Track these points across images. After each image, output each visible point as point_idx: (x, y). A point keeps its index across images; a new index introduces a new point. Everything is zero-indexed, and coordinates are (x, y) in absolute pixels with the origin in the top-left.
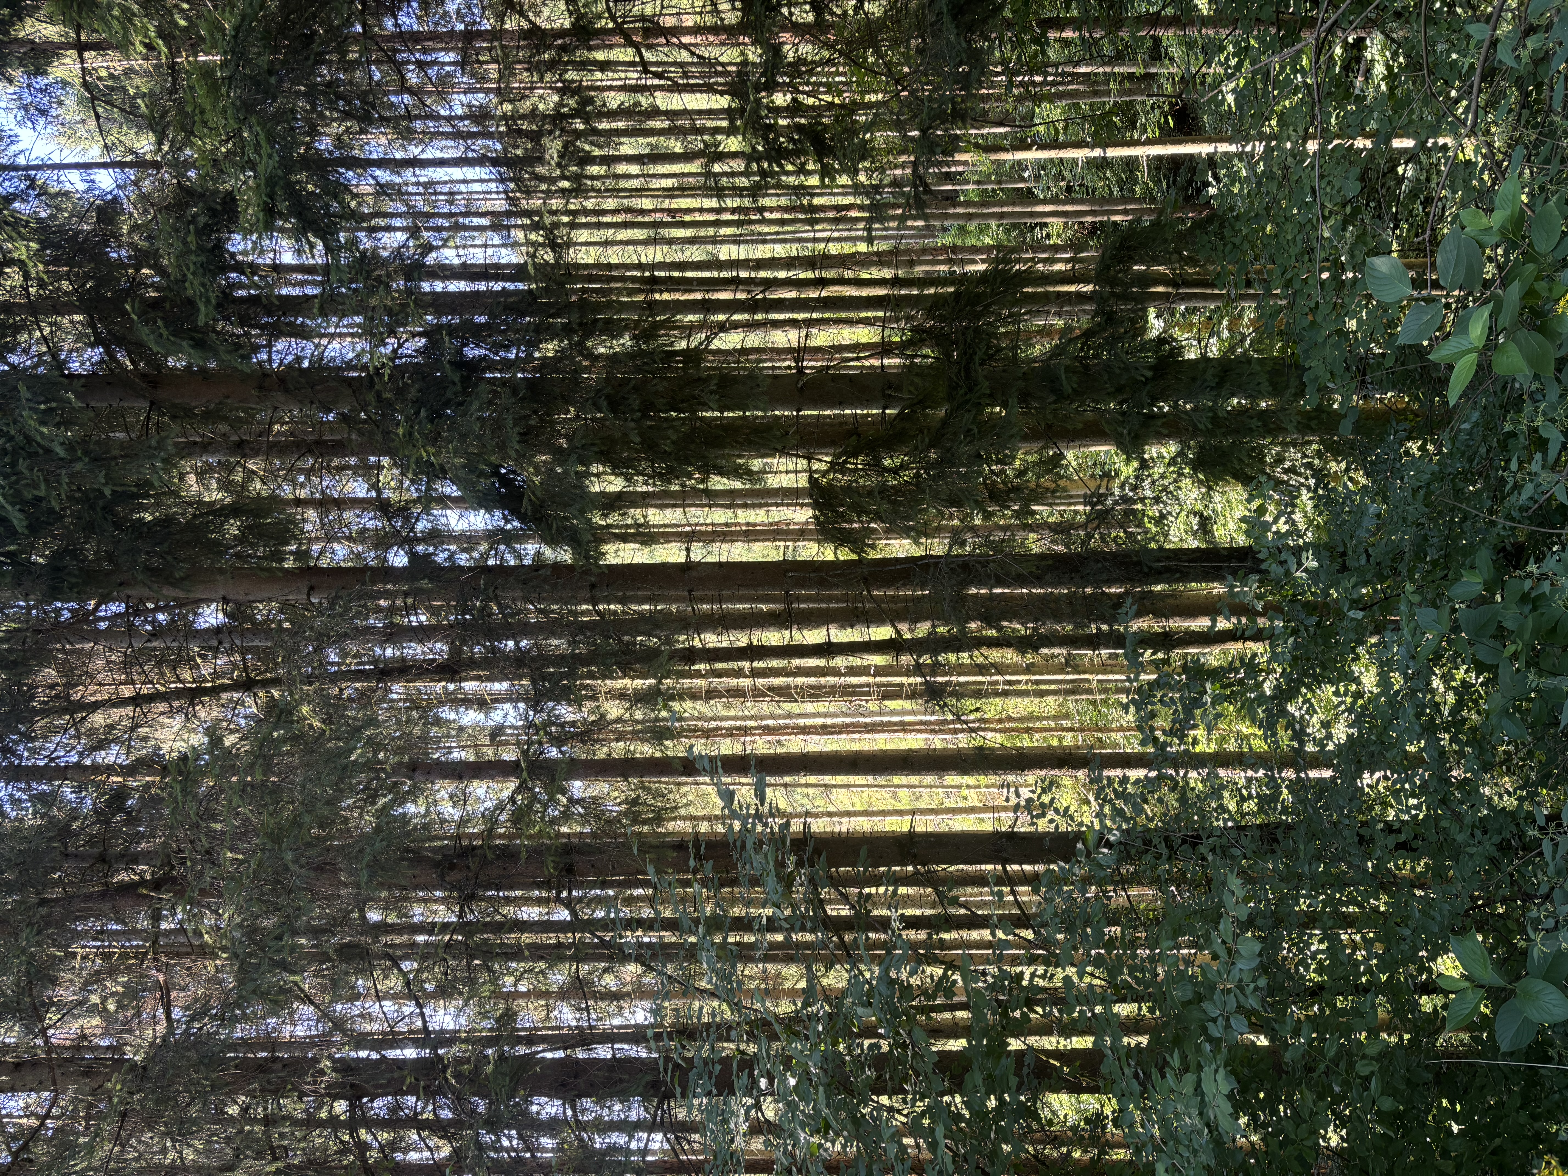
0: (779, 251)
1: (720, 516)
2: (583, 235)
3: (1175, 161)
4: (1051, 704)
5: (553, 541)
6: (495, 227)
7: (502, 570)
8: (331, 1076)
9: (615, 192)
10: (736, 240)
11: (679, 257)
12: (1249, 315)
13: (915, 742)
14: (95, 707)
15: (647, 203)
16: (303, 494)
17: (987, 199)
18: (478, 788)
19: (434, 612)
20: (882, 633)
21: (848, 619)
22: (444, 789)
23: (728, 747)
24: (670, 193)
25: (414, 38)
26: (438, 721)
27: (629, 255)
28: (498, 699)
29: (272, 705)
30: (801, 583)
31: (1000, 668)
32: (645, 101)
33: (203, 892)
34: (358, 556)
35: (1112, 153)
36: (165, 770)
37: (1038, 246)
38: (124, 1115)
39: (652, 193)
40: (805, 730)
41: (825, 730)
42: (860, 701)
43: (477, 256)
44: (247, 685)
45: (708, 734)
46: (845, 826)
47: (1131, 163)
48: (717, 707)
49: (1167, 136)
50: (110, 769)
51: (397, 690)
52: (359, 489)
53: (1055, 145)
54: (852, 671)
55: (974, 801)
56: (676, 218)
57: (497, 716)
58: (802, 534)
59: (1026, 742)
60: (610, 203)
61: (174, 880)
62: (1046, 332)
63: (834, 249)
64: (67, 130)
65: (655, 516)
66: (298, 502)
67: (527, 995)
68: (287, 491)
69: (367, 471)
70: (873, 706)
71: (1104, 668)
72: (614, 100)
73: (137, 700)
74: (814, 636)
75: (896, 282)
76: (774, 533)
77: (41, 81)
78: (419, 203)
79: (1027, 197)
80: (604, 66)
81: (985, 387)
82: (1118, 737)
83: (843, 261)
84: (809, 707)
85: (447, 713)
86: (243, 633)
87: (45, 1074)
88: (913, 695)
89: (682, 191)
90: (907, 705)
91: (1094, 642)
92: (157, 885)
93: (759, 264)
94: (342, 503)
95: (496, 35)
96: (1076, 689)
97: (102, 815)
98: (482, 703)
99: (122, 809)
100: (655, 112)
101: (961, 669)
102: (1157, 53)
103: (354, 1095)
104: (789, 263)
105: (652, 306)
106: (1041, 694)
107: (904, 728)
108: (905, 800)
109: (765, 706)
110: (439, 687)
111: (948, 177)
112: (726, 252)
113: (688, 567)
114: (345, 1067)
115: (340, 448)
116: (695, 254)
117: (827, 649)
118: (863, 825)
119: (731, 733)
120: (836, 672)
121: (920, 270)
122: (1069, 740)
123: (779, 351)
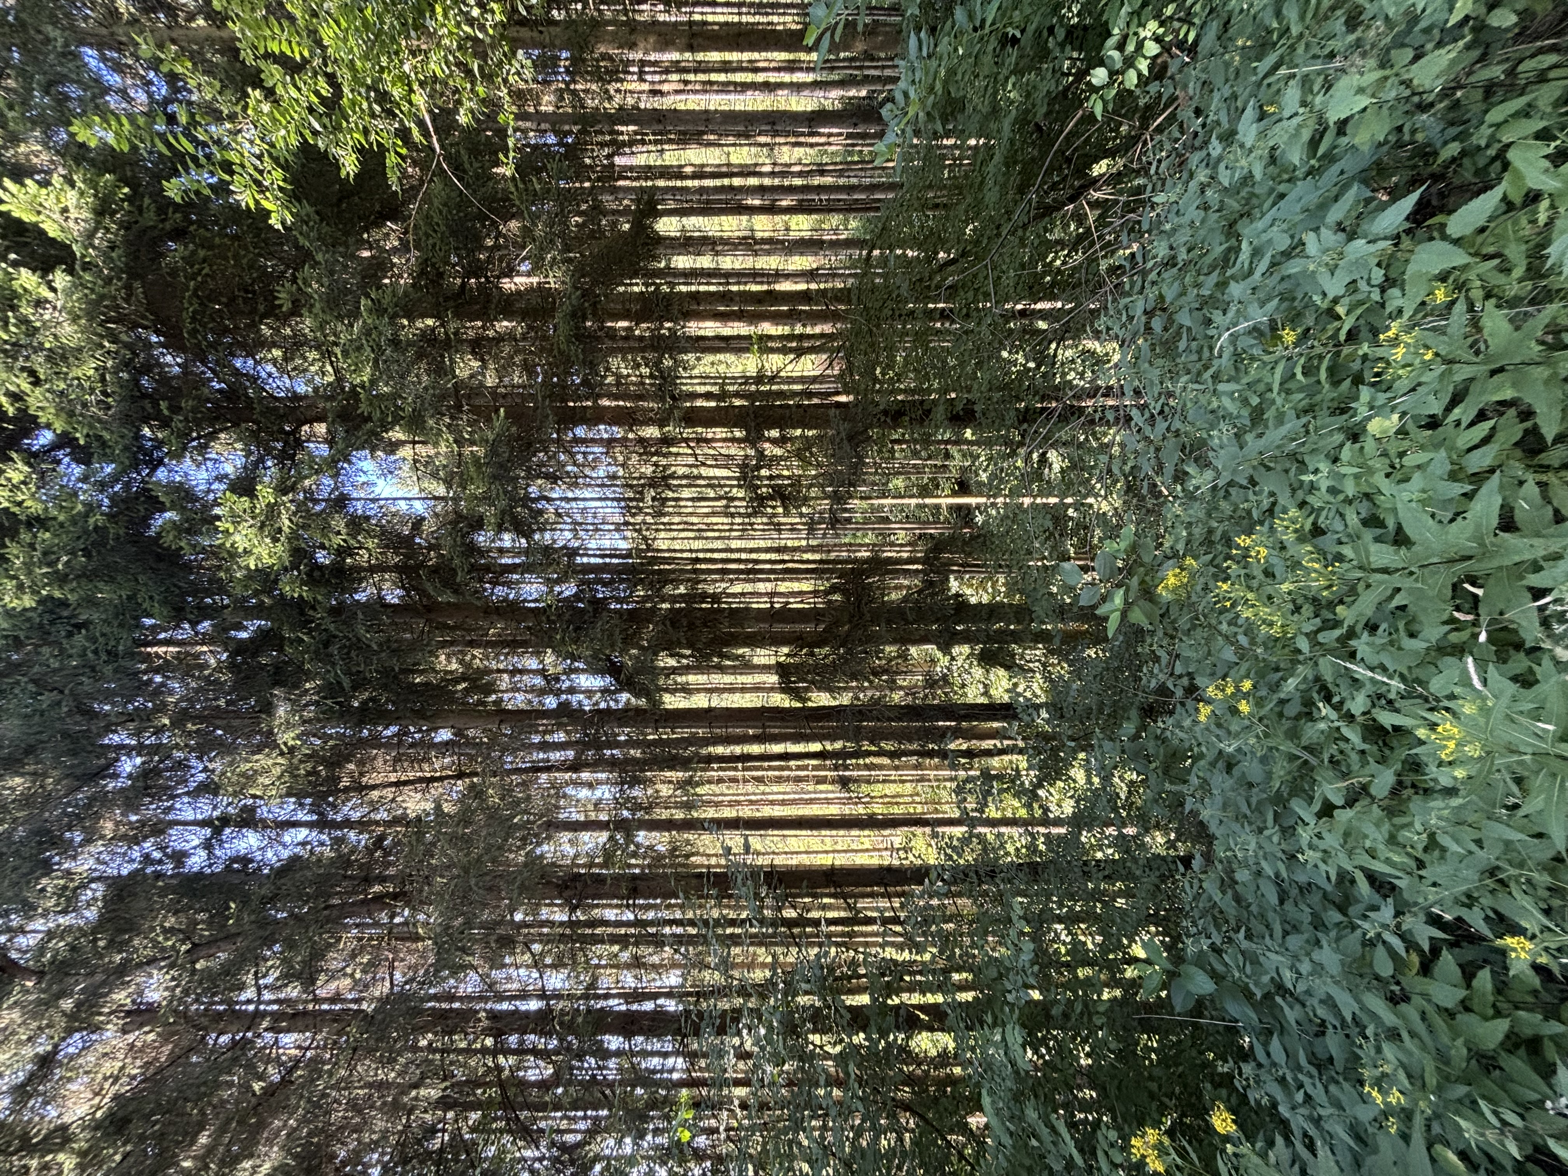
0: (762, 544)
1: (728, 679)
2: (662, 535)
3: (959, 508)
4: (908, 788)
5: (637, 696)
6: (617, 530)
7: (608, 711)
8: (485, 1023)
9: (679, 514)
10: (740, 538)
11: (710, 546)
12: (1002, 580)
13: (833, 810)
14: (374, 787)
15: (695, 520)
16: (501, 666)
17: (867, 521)
18: (585, 836)
19: (567, 733)
20: (815, 747)
21: (797, 738)
22: (565, 836)
23: (728, 813)
24: (707, 515)
25: (584, 441)
26: (565, 796)
27: (686, 545)
28: (599, 783)
29: (473, 786)
30: (771, 719)
31: (881, 767)
32: (695, 471)
33: (422, 902)
34: (530, 702)
35: (928, 501)
36: (408, 824)
37: (892, 544)
38: (355, 1050)
39: (697, 515)
40: (772, 803)
41: (783, 803)
42: (803, 785)
43: (607, 544)
44: (460, 775)
45: (717, 804)
46: (794, 861)
47: (938, 507)
48: (723, 788)
49: (954, 494)
50: (377, 823)
51: (544, 777)
52: (533, 664)
53: (901, 497)
54: (799, 768)
55: (867, 845)
56: (710, 528)
57: (598, 793)
58: (772, 689)
59: (896, 810)
60: (677, 519)
61: (405, 894)
62: (898, 588)
63: (790, 543)
64: (402, 481)
65: (691, 678)
66: (499, 671)
67: (605, 967)
68: (494, 665)
69: (537, 654)
70: (811, 788)
71: (937, 768)
72: (681, 471)
73: (398, 784)
74: (777, 748)
75: (821, 562)
76: (757, 689)
77: (392, 458)
78: (579, 519)
79: (887, 520)
80: (678, 454)
81: (868, 617)
82: (946, 807)
83: (795, 549)
84: (775, 789)
85: (570, 791)
86: (460, 746)
87: (310, 1021)
88: (833, 782)
89: (713, 514)
90: (830, 787)
91: (931, 754)
92: (395, 896)
93: (751, 551)
94: (522, 672)
95: (625, 439)
96: (922, 779)
97: (370, 851)
98: (590, 785)
99: (381, 847)
100: (700, 477)
101: (858, 767)
102: (948, 456)
103: (498, 1034)
104: (768, 550)
105: (695, 571)
106: (903, 782)
107: (828, 801)
108: (829, 845)
109: (750, 788)
110: (567, 776)
111: (846, 510)
112: (735, 544)
113: (710, 710)
114: (493, 1016)
115: (524, 644)
116: (719, 544)
117: (786, 756)
118: (806, 860)
119: (731, 804)
120: (789, 768)
121: (833, 555)
122: (919, 809)
123: (760, 595)
